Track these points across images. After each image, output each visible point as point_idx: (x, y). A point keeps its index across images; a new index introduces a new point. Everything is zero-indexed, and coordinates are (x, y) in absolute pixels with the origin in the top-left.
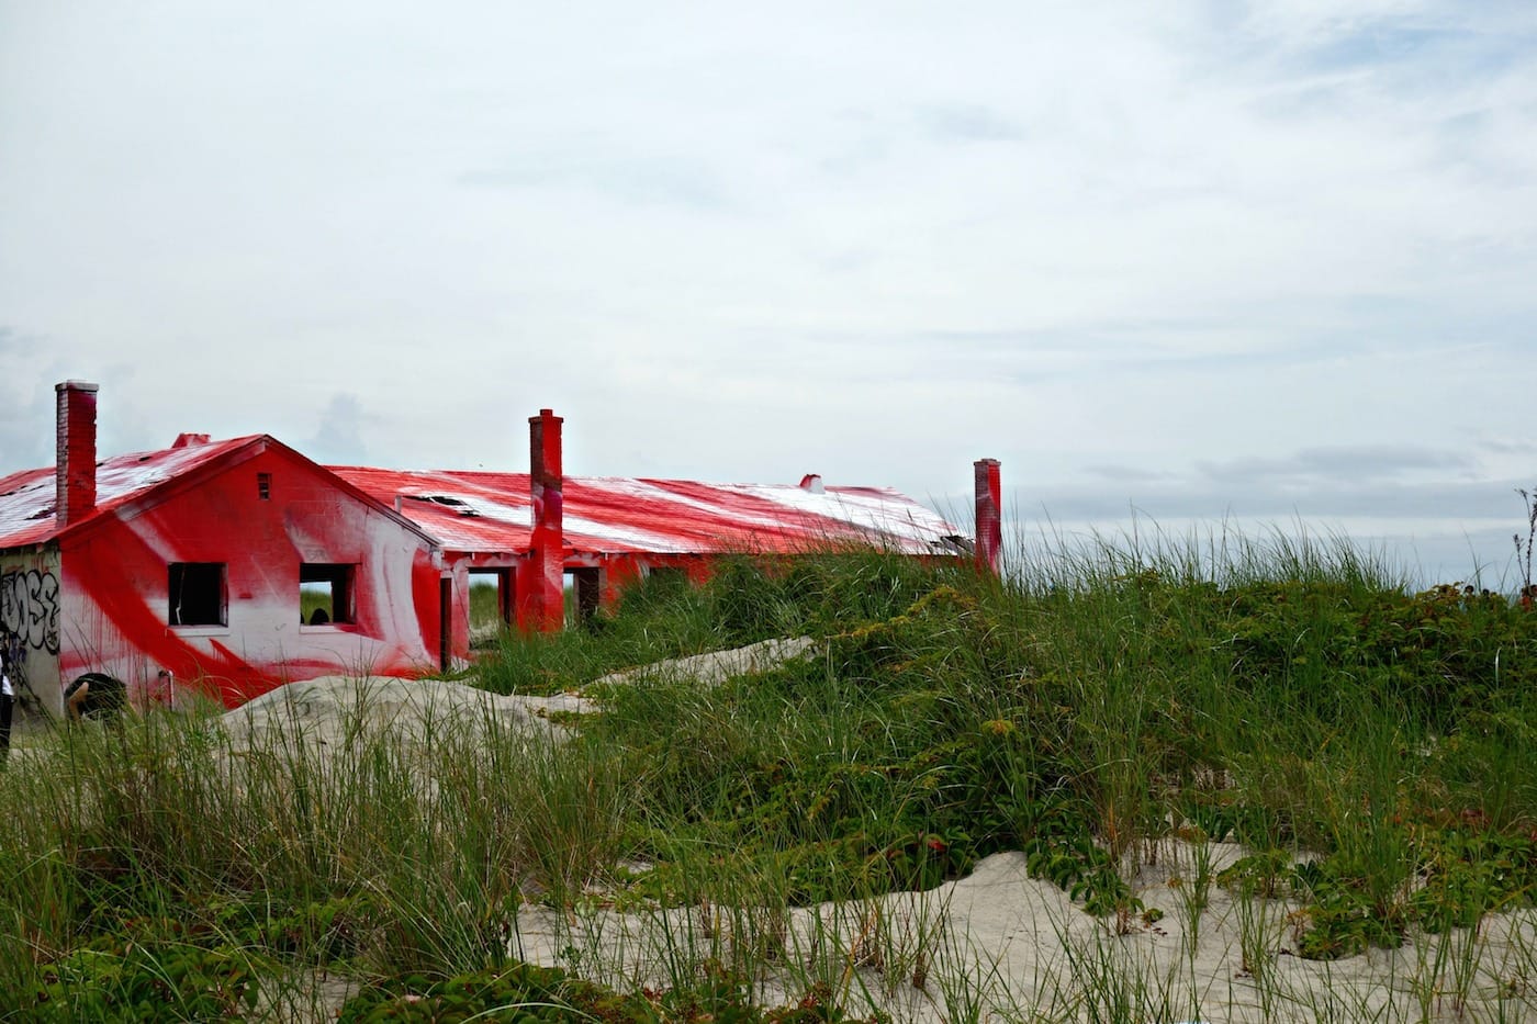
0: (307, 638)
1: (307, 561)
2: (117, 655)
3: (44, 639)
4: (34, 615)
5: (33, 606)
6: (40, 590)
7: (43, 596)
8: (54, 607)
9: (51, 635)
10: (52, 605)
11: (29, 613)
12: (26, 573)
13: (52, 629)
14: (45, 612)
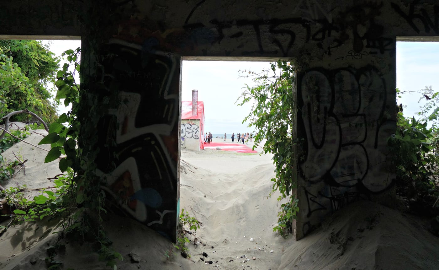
3: (192, 136)
4: (188, 132)
5: (188, 130)
6: (191, 127)
7: (192, 128)
8: (197, 130)
9: (196, 136)
10: (196, 130)
11: (186, 131)
12: (185, 124)
13: (196, 135)
14: (193, 132)
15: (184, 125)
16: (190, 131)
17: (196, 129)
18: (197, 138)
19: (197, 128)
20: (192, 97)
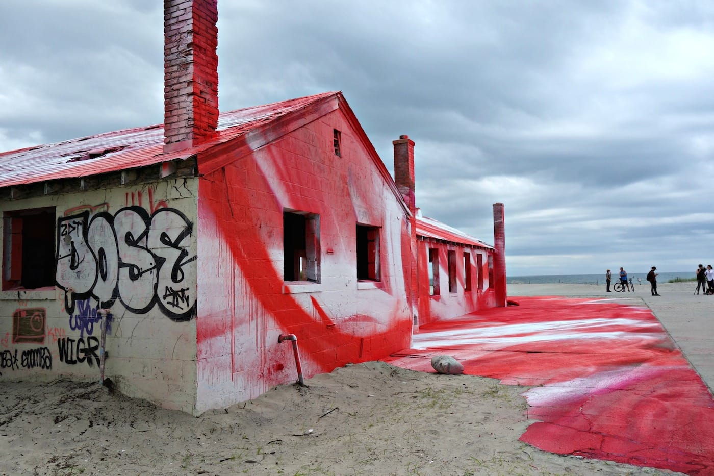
0: (361, 293)
1: (359, 221)
2: (247, 318)
3: (155, 299)
4: (131, 267)
5: (131, 255)
6: (146, 233)
7: (154, 241)
8: (184, 253)
9: (175, 294)
10: (177, 253)
11: (121, 265)
12: (112, 212)
13: (177, 287)
14: (159, 262)
15: (110, 219)
16: (145, 261)
17: (175, 245)
18: (184, 308)
19: (181, 237)
20: (166, 20)
